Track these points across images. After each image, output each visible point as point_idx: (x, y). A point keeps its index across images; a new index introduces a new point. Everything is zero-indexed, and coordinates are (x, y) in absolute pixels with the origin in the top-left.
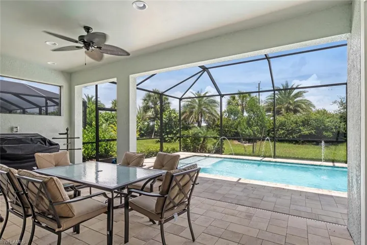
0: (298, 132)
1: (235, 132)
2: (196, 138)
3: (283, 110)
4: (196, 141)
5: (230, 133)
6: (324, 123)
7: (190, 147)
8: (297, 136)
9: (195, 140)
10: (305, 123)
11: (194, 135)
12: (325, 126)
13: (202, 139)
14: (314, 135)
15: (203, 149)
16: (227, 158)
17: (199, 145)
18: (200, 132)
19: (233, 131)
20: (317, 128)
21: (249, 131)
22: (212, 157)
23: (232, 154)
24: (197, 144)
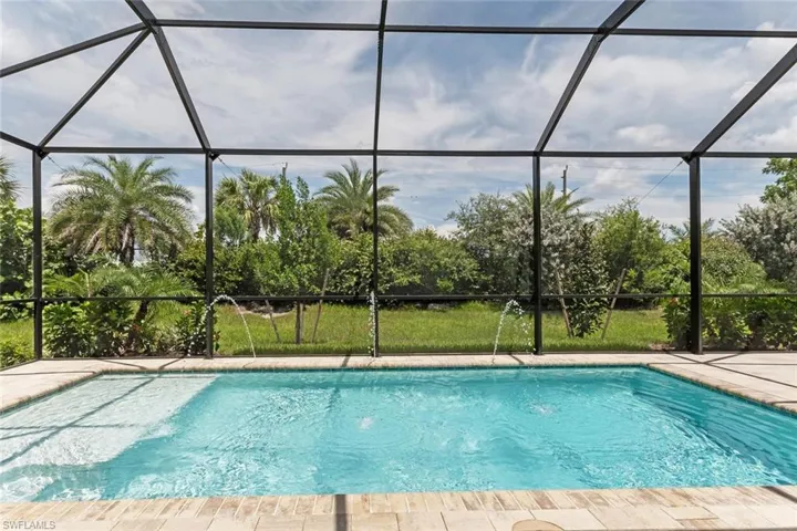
0: (388, 282)
1: (237, 282)
2: (109, 303)
3: (353, 226)
4: (113, 315)
5: (223, 285)
6: (436, 258)
7: (87, 337)
8: (386, 290)
9: (105, 310)
10: (401, 259)
11: (104, 292)
12: (438, 264)
13: (136, 306)
14: (419, 285)
15: (140, 344)
16: (232, 371)
17: (121, 329)
18: (129, 283)
19: (232, 278)
20: (424, 271)
21: (288, 279)
22: (177, 371)
23: (246, 353)
24: (113, 324)
